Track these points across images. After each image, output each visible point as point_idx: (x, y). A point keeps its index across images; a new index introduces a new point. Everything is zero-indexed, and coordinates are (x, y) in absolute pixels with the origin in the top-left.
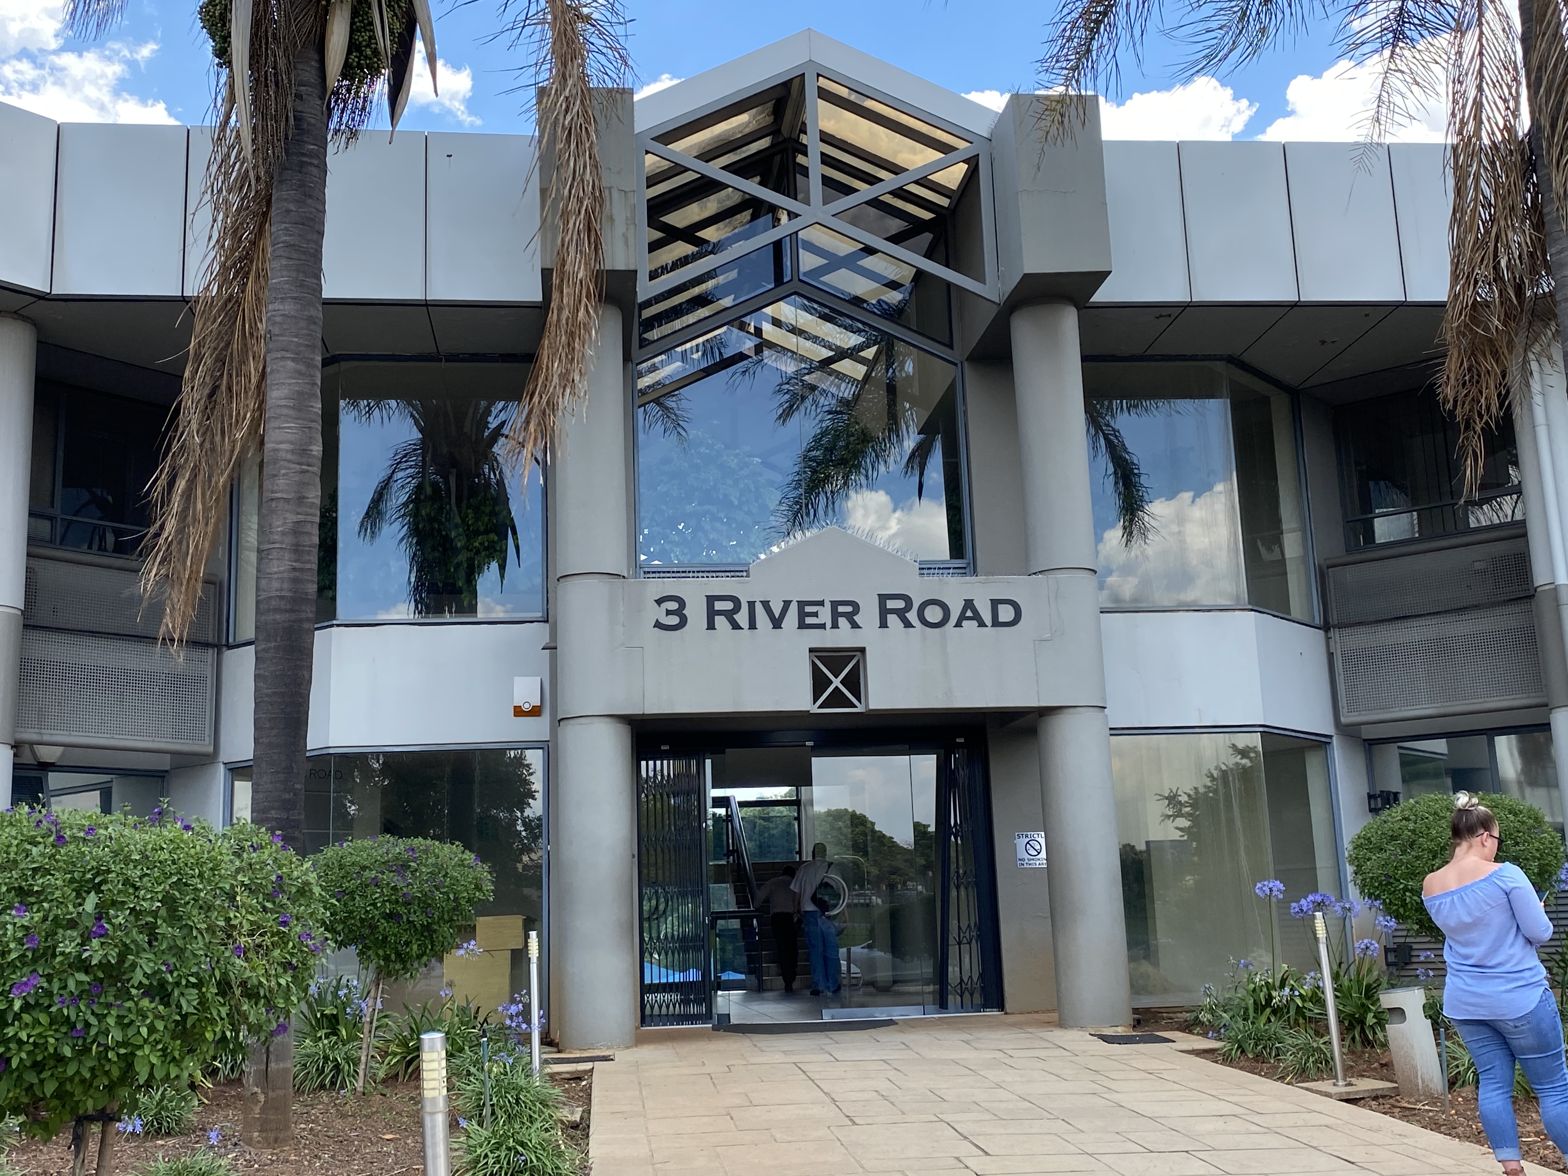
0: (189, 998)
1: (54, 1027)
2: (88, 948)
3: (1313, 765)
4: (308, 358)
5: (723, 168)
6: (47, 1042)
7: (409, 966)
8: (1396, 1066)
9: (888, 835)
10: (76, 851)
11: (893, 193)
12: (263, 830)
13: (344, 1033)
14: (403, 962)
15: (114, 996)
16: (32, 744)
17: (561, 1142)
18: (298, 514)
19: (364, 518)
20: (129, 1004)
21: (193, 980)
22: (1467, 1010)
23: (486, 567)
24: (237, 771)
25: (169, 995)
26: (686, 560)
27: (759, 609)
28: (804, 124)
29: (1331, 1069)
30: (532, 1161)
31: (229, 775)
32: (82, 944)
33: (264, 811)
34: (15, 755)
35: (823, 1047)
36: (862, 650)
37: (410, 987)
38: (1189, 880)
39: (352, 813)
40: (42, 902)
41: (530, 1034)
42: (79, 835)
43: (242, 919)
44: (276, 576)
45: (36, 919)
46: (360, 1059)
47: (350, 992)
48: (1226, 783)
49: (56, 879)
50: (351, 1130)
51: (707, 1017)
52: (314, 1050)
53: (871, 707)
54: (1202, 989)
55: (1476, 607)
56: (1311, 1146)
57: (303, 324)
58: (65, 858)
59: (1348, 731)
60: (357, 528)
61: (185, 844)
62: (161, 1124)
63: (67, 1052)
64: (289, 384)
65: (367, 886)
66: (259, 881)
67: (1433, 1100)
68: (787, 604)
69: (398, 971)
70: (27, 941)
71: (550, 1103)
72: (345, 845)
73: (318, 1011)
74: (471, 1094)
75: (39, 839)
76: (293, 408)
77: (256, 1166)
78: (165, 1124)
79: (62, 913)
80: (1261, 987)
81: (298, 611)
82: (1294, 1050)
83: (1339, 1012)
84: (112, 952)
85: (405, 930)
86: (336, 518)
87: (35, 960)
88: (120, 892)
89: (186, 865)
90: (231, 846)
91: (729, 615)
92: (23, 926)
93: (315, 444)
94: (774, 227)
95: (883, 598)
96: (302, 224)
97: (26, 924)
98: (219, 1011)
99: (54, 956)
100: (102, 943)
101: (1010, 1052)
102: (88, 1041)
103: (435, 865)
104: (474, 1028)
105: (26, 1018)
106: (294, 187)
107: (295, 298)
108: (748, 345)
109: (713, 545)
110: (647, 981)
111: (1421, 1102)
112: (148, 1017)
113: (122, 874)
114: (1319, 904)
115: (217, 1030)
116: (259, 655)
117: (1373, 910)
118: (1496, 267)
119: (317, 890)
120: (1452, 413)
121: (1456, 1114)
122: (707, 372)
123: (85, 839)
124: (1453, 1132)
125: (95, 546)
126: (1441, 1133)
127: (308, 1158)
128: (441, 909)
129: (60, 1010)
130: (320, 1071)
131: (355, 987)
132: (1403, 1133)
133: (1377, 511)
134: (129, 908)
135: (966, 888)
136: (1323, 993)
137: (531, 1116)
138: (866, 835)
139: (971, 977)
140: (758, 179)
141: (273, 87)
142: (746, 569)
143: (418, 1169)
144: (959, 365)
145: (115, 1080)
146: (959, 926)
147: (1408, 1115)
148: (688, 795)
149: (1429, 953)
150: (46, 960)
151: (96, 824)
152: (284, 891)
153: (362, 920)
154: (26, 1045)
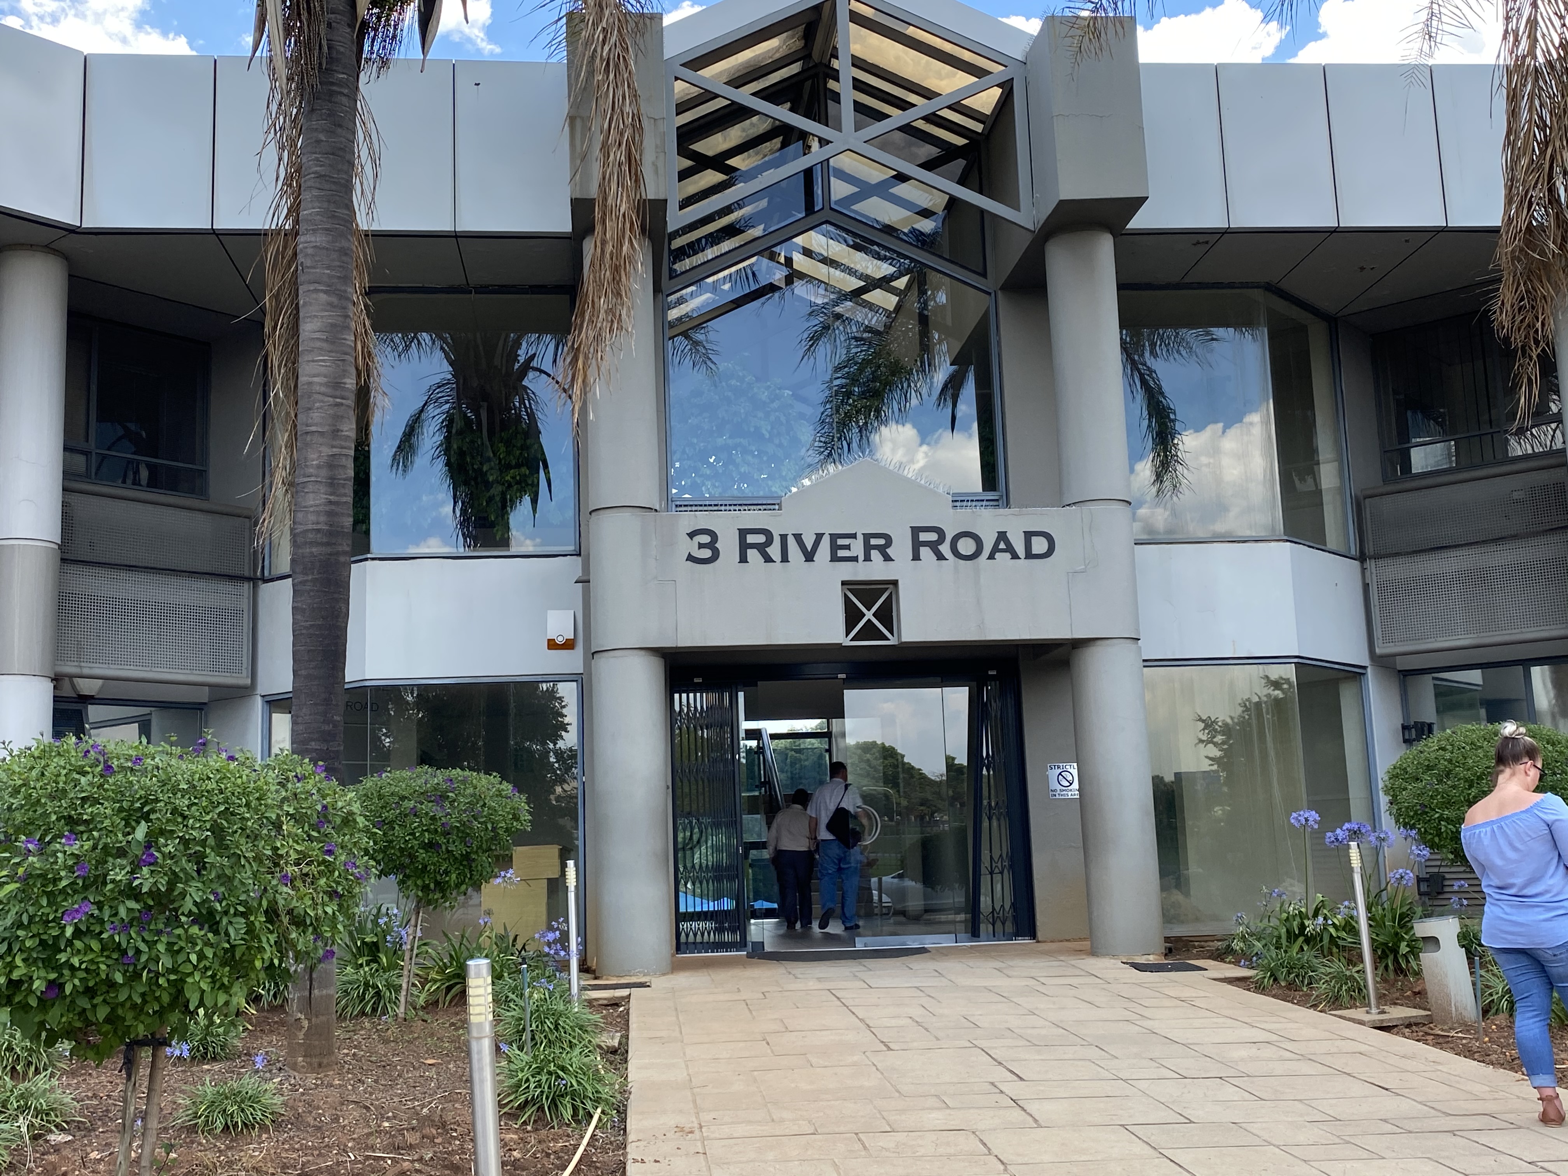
0: (236, 926)
1: (105, 954)
2: (138, 875)
3: (1347, 696)
4: (340, 290)
5: (753, 94)
6: (99, 968)
7: (448, 894)
8: (1429, 995)
9: (917, 767)
10: (124, 780)
11: (926, 119)
12: (307, 761)
13: (384, 960)
14: (443, 891)
15: (163, 923)
16: (71, 677)
17: (600, 1067)
18: (333, 447)
19: (396, 452)
20: (179, 931)
21: (241, 909)
22: (1506, 939)
23: (518, 501)
24: (275, 703)
25: (218, 923)
26: (717, 492)
27: (791, 541)
28: (835, 48)
29: (1364, 997)
30: (572, 1086)
31: (267, 707)
32: (132, 872)
33: (304, 742)
34: (55, 688)
35: (857, 974)
36: (895, 583)
37: (449, 917)
38: (1218, 811)
39: (387, 745)
40: (91, 831)
41: (569, 961)
42: (126, 765)
43: (290, 849)
44: (311, 509)
45: (86, 847)
46: (401, 986)
47: (390, 921)
48: (1260, 715)
49: (106, 808)
50: (393, 1055)
51: (742, 944)
52: (355, 977)
53: (904, 639)
54: (1234, 918)
55: (1515, 537)
56: (1345, 1073)
57: (335, 256)
58: (113, 787)
59: (1382, 662)
60: (389, 462)
61: (231, 773)
62: (207, 1049)
63: (119, 978)
64: (322, 317)
65: (406, 816)
66: (304, 811)
67: (1467, 1027)
68: (819, 537)
69: (437, 900)
70: (78, 870)
71: (589, 1029)
72: (384, 775)
73: (359, 938)
74: (511, 1020)
75: (87, 769)
76: (326, 340)
77: (301, 1090)
78: (211, 1049)
79: (112, 842)
80: (1294, 916)
81: (335, 544)
82: (1327, 978)
83: (1373, 941)
84: (161, 880)
85: (445, 859)
86: (369, 452)
87: (85, 887)
88: (168, 821)
89: (233, 794)
90: (277, 776)
91: (762, 548)
92: (72, 854)
93: (349, 377)
94: (805, 154)
95: (916, 531)
96: (333, 154)
97: (76, 852)
98: (268, 938)
99: (105, 883)
100: (152, 872)
101: (1042, 980)
102: (139, 967)
103: (473, 795)
104: (512, 955)
105: (78, 944)
106: (324, 117)
107: (327, 229)
108: (778, 275)
109: (744, 478)
110: (682, 909)
111: (1454, 1029)
112: (197, 945)
113: (170, 803)
114: (1355, 832)
115: (266, 957)
116: (296, 588)
117: (1409, 839)
118: (1552, 190)
119: (360, 820)
120: (1507, 339)
121: (1490, 1041)
122: (738, 303)
123: (132, 770)
124: (1487, 1059)
125: (129, 481)
126: (1475, 1060)
127: (352, 1082)
128: (479, 839)
129: (112, 937)
130: (362, 998)
131: (396, 915)
132: (1438, 1060)
133: (1413, 440)
134: (178, 837)
135: (999, 820)
136: (1357, 922)
137: (570, 1042)
138: (897, 766)
139: (1002, 906)
140: (788, 105)
141: (306, 14)
142: (778, 502)
143: (460, 1093)
144: (993, 295)
145: (166, 1005)
146: (991, 856)
147: (1441, 1042)
148: (721, 727)
149: (1463, 882)
150: (97, 888)
151: (143, 754)
152: (329, 822)
153: (401, 850)
154: (80, 972)
